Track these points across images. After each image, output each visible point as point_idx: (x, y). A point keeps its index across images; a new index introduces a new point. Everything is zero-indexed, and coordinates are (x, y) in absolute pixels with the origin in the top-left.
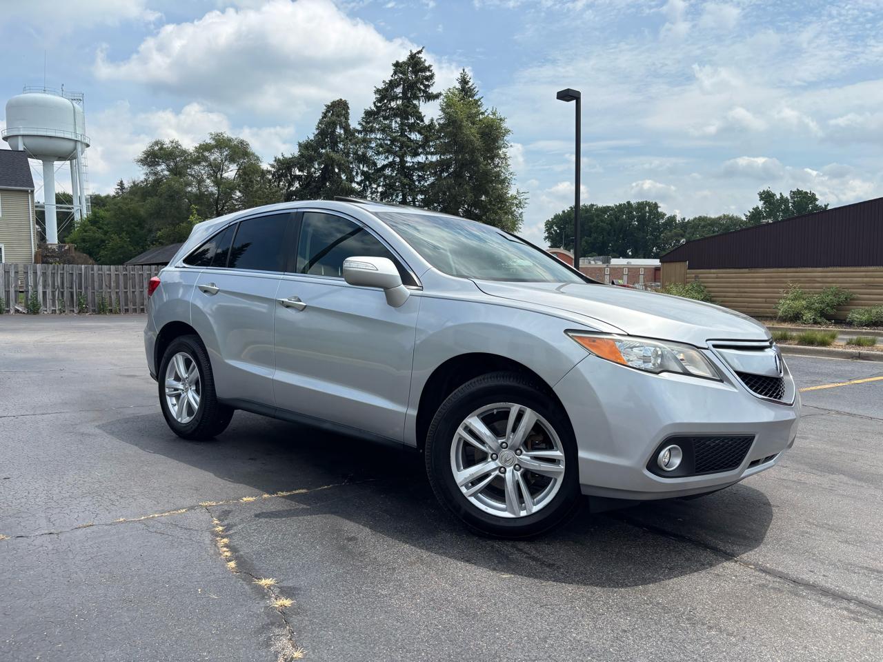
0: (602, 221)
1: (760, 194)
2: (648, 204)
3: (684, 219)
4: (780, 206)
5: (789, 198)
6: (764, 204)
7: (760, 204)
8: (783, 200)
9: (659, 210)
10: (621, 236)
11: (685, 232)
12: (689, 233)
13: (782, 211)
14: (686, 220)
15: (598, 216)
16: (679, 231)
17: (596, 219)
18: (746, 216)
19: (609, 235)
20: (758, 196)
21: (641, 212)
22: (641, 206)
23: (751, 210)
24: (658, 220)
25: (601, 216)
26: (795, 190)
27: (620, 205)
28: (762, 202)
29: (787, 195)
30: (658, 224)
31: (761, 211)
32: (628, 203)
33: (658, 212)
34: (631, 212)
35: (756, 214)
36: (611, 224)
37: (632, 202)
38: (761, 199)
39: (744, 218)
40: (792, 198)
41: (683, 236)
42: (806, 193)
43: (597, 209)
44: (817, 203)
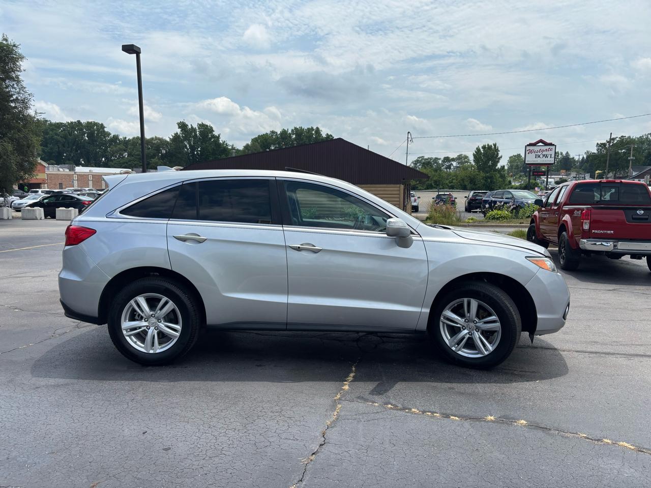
0: (56, 134)
1: (178, 124)
2: (96, 124)
3: (125, 138)
4: (191, 133)
5: (197, 128)
6: (181, 131)
7: (179, 131)
8: (193, 130)
9: (106, 130)
10: (74, 147)
11: (127, 147)
12: (130, 149)
13: (193, 137)
14: (127, 139)
15: (52, 130)
16: (122, 146)
17: (51, 133)
18: (170, 139)
19: (64, 147)
20: (177, 125)
21: (90, 130)
22: (90, 125)
23: (174, 135)
24: (105, 137)
25: (55, 130)
26: (200, 123)
27: (72, 123)
28: (180, 130)
29: (195, 126)
30: (105, 141)
31: (179, 136)
32: (79, 121)
33: (104, 131)
34: (82, 130)
35: (176, 137)
36: (65, 137)
37: (82, 121)
38: (179, 127)
39: (168, 140)
40: (199, 128)
41: (125, 151)
42: (207, 126)
43: (51, 124)
44: (214, 133)
